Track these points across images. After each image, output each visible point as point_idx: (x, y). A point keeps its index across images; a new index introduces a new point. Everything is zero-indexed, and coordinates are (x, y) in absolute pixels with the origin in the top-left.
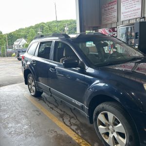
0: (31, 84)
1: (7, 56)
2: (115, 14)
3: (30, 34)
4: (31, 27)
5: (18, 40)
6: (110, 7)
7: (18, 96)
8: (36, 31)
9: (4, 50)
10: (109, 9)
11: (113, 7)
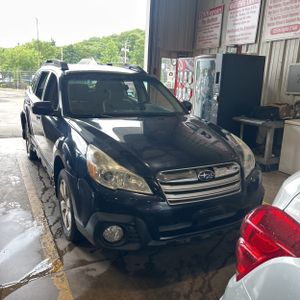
3: (107, 50)
4: (114, 37)
5: (83, 60)
6: (210, 18)
10: (209, 21)
11: (215, 17)
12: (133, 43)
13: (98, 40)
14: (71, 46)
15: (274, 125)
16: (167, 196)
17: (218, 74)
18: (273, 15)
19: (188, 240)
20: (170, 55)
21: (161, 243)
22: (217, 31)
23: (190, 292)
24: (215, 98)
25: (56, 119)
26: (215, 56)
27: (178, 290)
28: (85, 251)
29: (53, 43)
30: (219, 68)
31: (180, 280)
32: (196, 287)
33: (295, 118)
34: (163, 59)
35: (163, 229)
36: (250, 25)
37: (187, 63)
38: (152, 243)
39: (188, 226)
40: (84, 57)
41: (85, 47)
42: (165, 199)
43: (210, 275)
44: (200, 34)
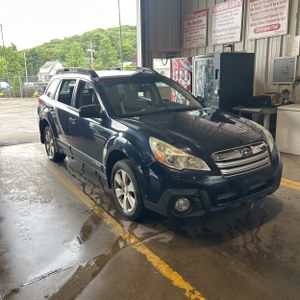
0: (49, 143)
1: (23, 97)
2: (204, 32)
3: (72, 52)
4: (76, 38)
5: (47, 63)
6: (196, 20)
7: (30, 160)
8: (85, 48)
9: (17, 84)
10: (195, 23)
11: (200, 19)
12: (98, 44)
13: (59, 42)
14: (34, 49)
15: (268, 111)
16: (223, 171)
17: (217, 71)
18: (255, 17)
19: (238, 205)
21: (220, 209)
23: (246, 244)
24: (216, 92)
25: (100, 119)
27: (235, 244)
28: (148, 226)
29: (14, 48)
31: (234, 237)
32: (248, 240)
33: (283, 104)
34: (155, 60)
35: (220, 198)
36: (234, 25)
37: (182, 63)
38: (213, 209)
39: (235, 194)
40: (48, 60)
41: (48, 50)
42: (220, 174)
43: (255, 231)
44: (186, 35)
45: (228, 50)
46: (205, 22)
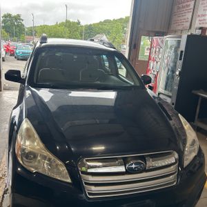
3: (114, 29)
4: (121, 20)
6: (185, 4)
10: (183, 7)
11: (188, 3)
13: (109, 22)
17: (182, 52)
20: (149, 34)
22: (189, 16)
24: (177, 73)
26: (180, 37)
29: (79, 23)
30: (183, 47)
34: (143, 37)
37: (159, 41)
41: (100, 26)
44: (175, 18)
45: (198, 32)
46: (192, 7)
